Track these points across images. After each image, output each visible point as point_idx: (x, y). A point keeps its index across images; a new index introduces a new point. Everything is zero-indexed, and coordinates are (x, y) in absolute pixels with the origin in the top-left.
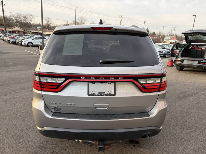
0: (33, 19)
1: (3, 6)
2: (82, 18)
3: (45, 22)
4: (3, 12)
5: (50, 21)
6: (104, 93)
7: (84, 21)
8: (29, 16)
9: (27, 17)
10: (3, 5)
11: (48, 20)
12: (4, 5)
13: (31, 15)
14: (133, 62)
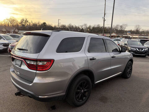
3: (135, 29)
4: (104, 25)
6: (18, 65)
9: (123, 26)
10: (105, 20)
11: (138, 27)
13: (126, 25)
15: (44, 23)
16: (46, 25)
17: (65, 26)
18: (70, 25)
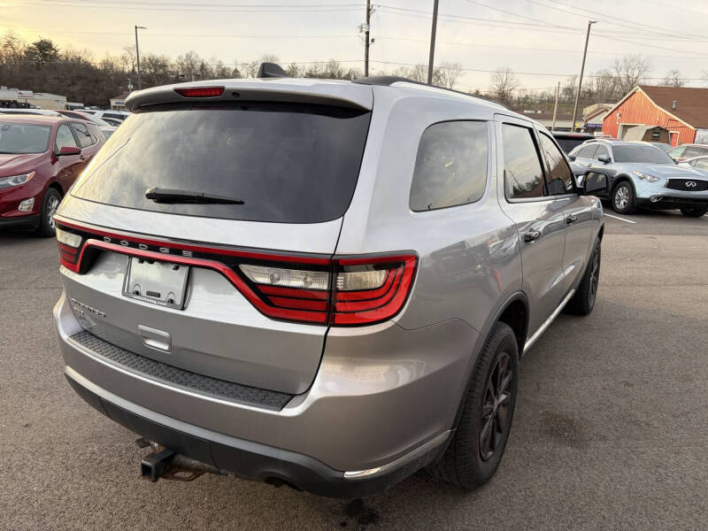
0: (458, 79)
1: (367, 46)
2: (633, 60)
3: (495, 87)
4: (367, 62)
5: (512, 79)
6: (159, 295)
7: (636, 73)
8: (446, 71)
9: (442, 72)
10: (370, 42)
11: (504, 79)
12: (373, 41)
13: (455, 66)
14: (241, 203)
15: (44, 47)
16: (55, 57)
17: (164, 66)
18: (189, 57)
